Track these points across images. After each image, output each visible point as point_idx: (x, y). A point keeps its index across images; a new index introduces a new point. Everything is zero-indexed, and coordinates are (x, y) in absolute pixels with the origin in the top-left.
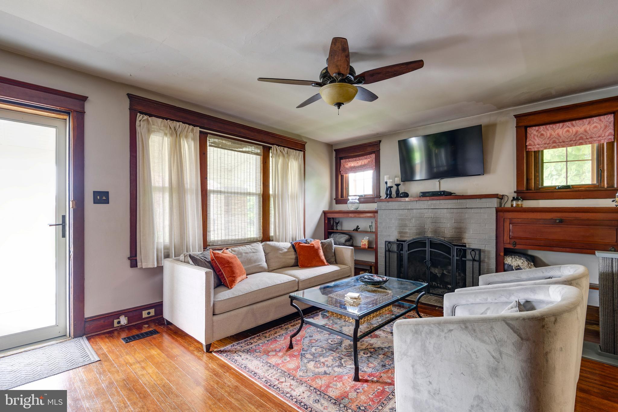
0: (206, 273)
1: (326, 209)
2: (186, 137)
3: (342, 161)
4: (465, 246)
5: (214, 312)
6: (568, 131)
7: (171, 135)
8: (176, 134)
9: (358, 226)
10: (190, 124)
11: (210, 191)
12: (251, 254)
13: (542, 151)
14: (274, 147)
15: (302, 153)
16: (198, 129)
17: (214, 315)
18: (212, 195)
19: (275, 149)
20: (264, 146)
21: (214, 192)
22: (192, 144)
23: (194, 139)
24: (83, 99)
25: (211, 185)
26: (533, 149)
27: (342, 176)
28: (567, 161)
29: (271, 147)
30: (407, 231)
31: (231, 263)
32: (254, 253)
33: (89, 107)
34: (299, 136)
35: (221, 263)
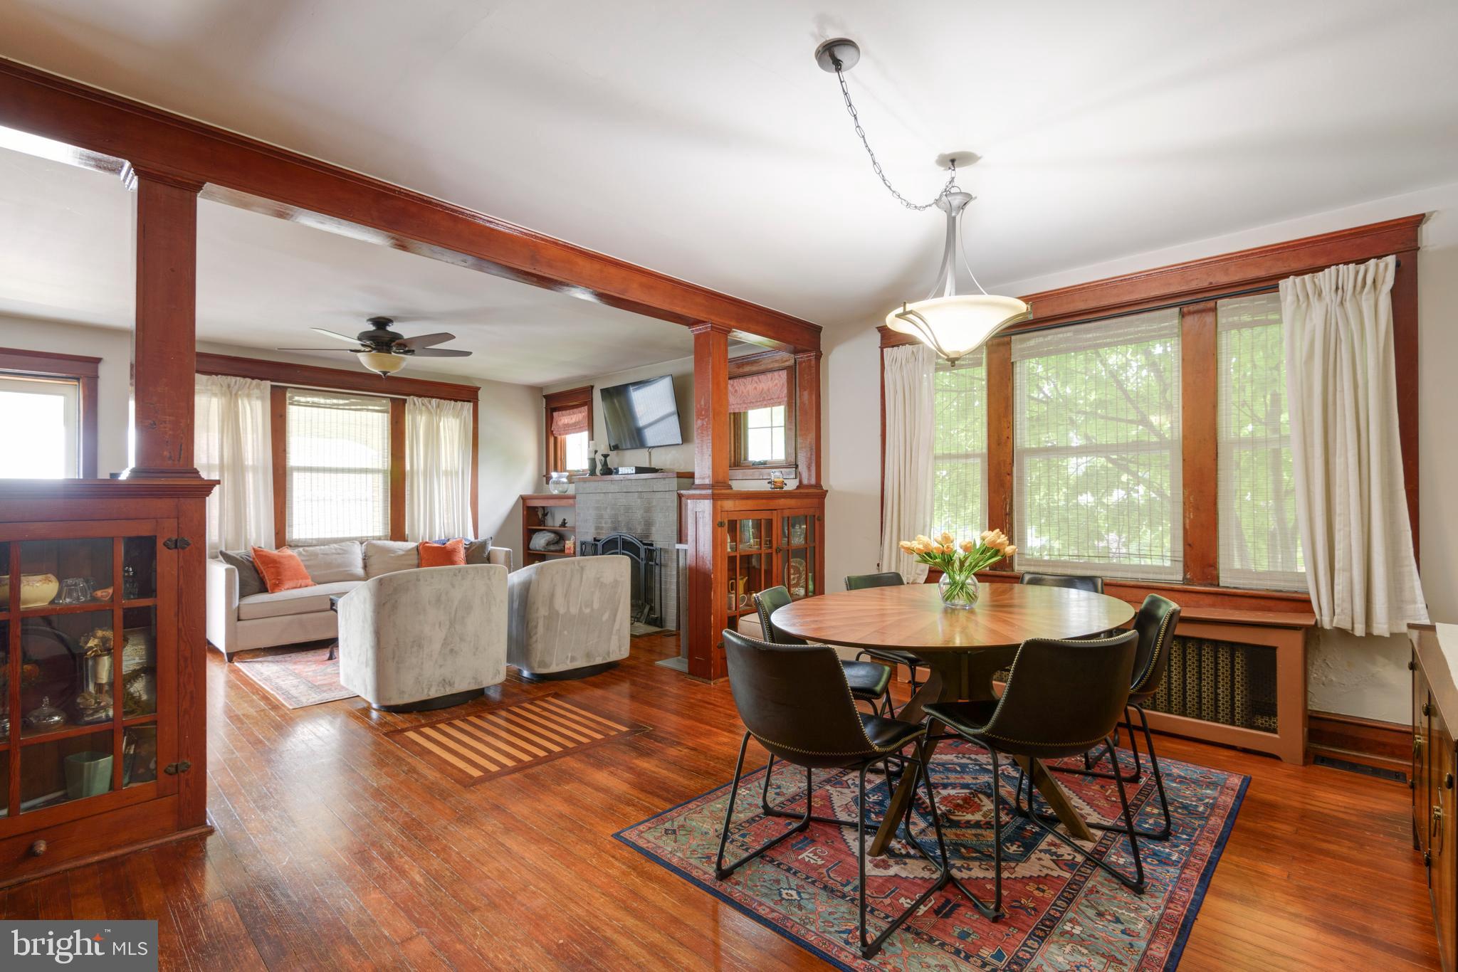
0: (227, 570)
1: (528, 491)
2: (249, 396)
3: (555, 414)
4: (652, 545)
5: (238, 617)
6: (756, 388)
7: (223, 394)
8: (232, 395)
9: (564, 520)
10: (253, 378)
11: (294, 469)
12: (334, 556)
13: (745, 413)
14: (410, 399)
15: (469, 406)
16: (269, 383)
17: (239, 620)
18: (295, 475)
19: (412, 403)
20: (392, 399)
21: (299, 469)
22: (258, 405)
23: (262, 398)
24: (97, 361)
25: (294, 458)
26: (734, 408)
27: (556, 439)
28: (772, 427)
29: (406, 400)
30: (604, 525)
31: (280, 563)
32: (339, 554)
33: (103, 370)
34: (466, 378)
35: (263, 563)
